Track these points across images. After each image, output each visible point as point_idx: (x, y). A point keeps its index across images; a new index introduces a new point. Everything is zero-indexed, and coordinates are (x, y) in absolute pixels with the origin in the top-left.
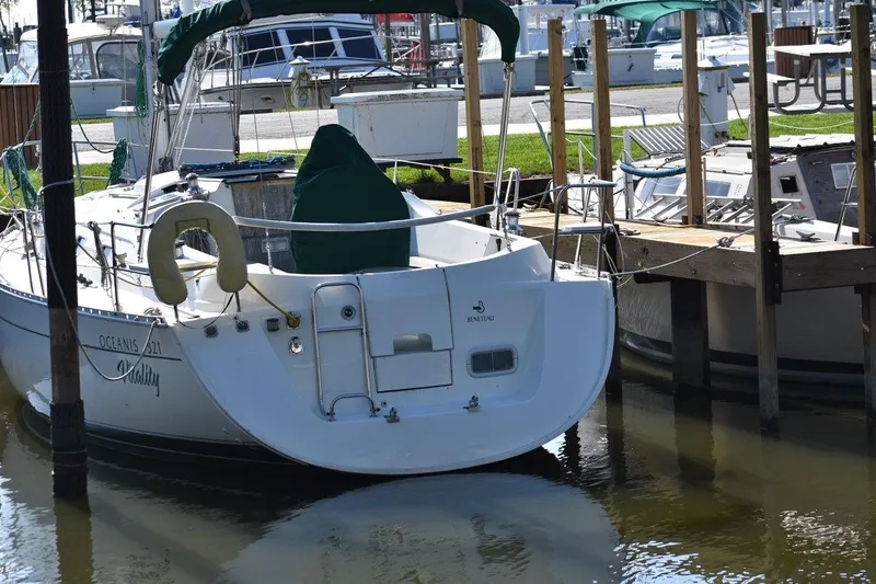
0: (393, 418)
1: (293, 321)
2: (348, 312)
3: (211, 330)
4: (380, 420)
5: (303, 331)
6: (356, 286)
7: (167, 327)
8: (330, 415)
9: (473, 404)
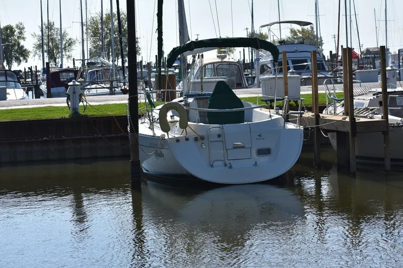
0: (231, 167)
1: (202, 138)
2: (219, 136)
3: (178, 140)
4: (227, 168)
5: (205, 141)
6: (222, 128)
7: (165, 139)
8: (212, 166)
9: (256, 164)
